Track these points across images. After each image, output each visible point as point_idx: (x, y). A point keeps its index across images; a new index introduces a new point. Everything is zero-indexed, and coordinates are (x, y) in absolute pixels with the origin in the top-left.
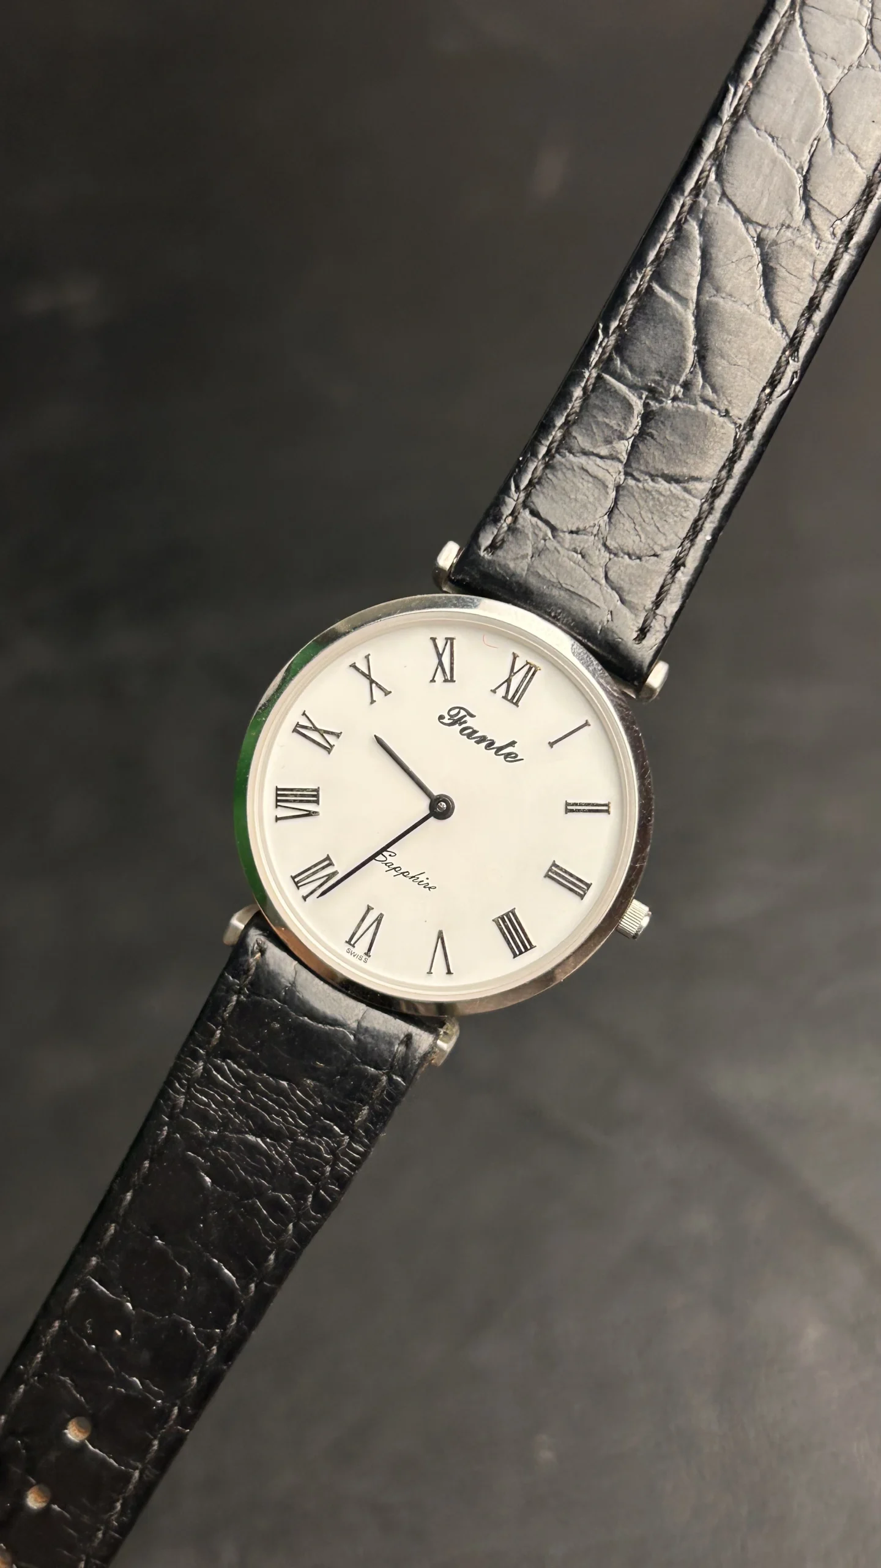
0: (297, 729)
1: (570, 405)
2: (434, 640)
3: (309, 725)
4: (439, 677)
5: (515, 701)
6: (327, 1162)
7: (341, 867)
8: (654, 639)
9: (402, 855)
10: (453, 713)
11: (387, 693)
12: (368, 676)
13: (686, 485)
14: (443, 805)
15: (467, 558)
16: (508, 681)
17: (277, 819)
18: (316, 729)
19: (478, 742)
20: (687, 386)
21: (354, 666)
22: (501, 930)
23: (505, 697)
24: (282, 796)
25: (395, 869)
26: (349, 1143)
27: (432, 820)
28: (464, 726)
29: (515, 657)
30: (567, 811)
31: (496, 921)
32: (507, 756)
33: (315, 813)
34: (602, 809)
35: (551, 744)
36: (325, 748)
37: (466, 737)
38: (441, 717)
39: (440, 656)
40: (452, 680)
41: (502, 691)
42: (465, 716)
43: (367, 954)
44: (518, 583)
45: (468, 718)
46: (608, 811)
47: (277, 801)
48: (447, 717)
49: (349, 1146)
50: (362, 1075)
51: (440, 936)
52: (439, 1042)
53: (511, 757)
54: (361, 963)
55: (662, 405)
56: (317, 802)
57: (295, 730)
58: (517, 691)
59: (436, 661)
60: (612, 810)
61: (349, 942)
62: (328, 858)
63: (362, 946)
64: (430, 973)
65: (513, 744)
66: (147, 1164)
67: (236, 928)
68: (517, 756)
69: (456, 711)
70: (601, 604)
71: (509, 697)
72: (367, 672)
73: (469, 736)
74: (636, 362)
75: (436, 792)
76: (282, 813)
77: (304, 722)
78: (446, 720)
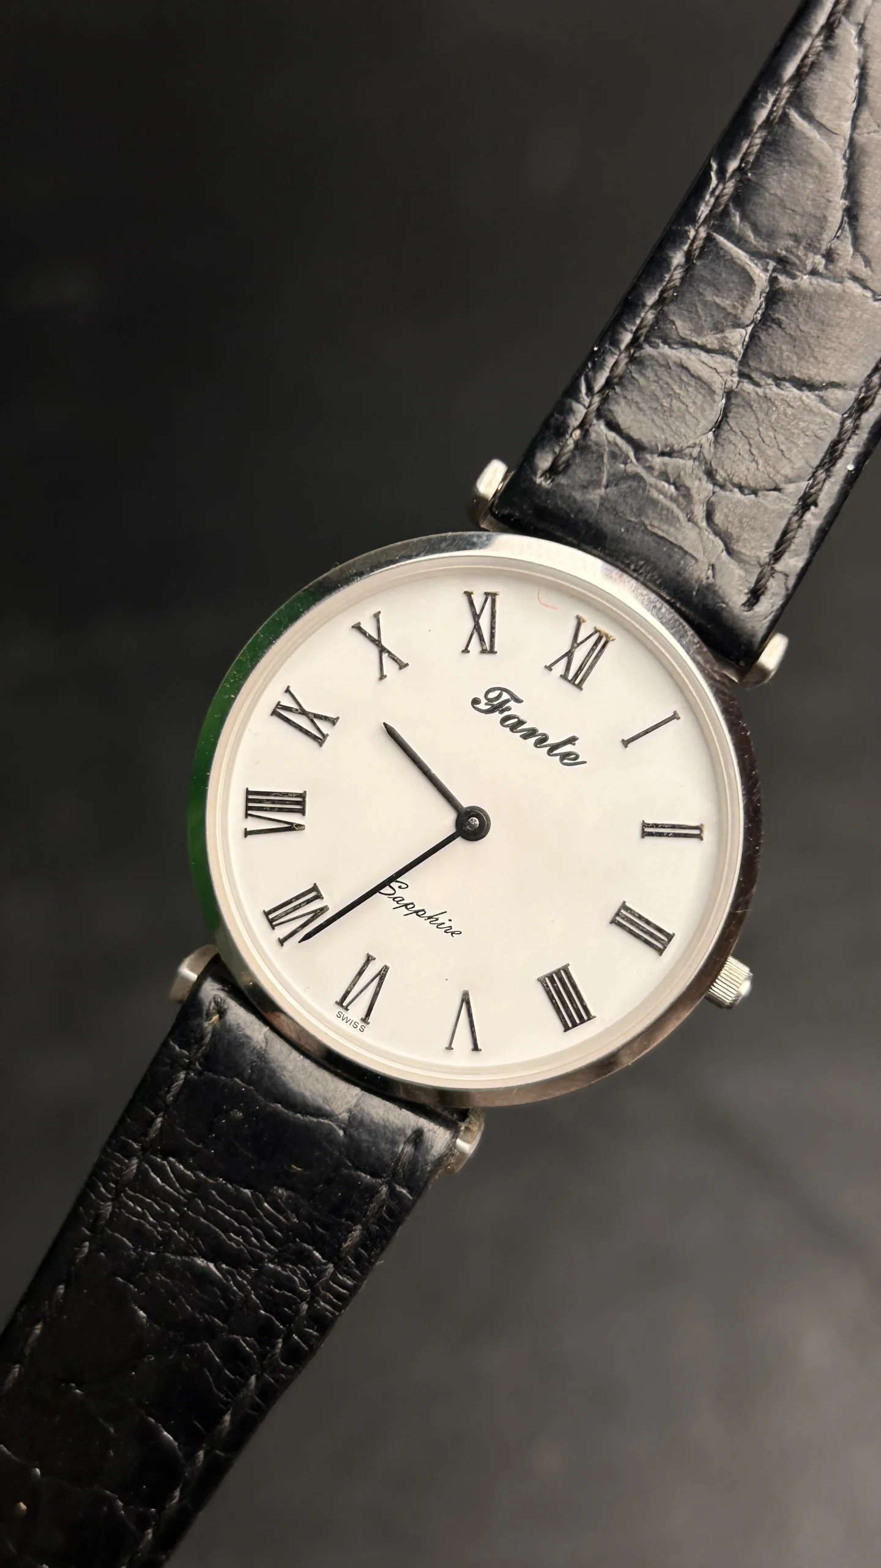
0: (278, 712)
1: (667, 277)
2: (469, 595)
3: (294, 706)
4: (475, 645)
5: (577, 682)
6: (302, 1297)
7: (333, 902)
8: (768, 605)
9: (415, 887)
10: (492, 695)
11: (402, 666)
12: (377, 642)
13: (822, 393)
14: (476, 822)
15: (515, 486)
16: (569, 655)
17: (247, 833)
18: (303, 712)
19: (525, 737)
20: (830, 256)
21: (358, 627)
22: (549, 993)
23: (564, 677)
24: (255, 802)
25: (406, 905)
26: (334, 1274)
27: (459, 841)
28: (506, 713)
29: (579, 622)
30: (645, 834)
31: (542, 981)
32: (564, 756)
33: (298, 827)
34: (694, 833)
35: (626, 743)
36: (315, 738)
37: (508, 729)
38: (475, 701)
39: (476, 617)
40: (492, 651)
41: (560, 667)
42: (507, 701)
43: (365, 1019)
44: (586, 522)
45: (512, 704)
46: (699, 837)
47: (248, 808)
48: (484, 701)
49: (333, 1277)
50: (351, 1184)
51: (466, 1000)
52: (459, 1142)
53: (570, 759)
54: (356, 1032)
55: (795, 281)
56: (302, 812)
57: (274, 713)
58: (580, 669)
59: (470, 624)
60: (705, 835)
61: (340, 1003)
62: (315, 888)
63: (358, 1009)
64: (450, 1048)
65: (572, 740)
66: (61, 1289)
67: (185, 980)
68: (577, 757)
69: (497, 693)
70: (699, 555)
71: (570, 677)
72: (375, 636)
73: (513, 728)
74: (763, 219)
75: (465, 803)
76: (253, 825)
77: (287, 702)
78: (482, 706)
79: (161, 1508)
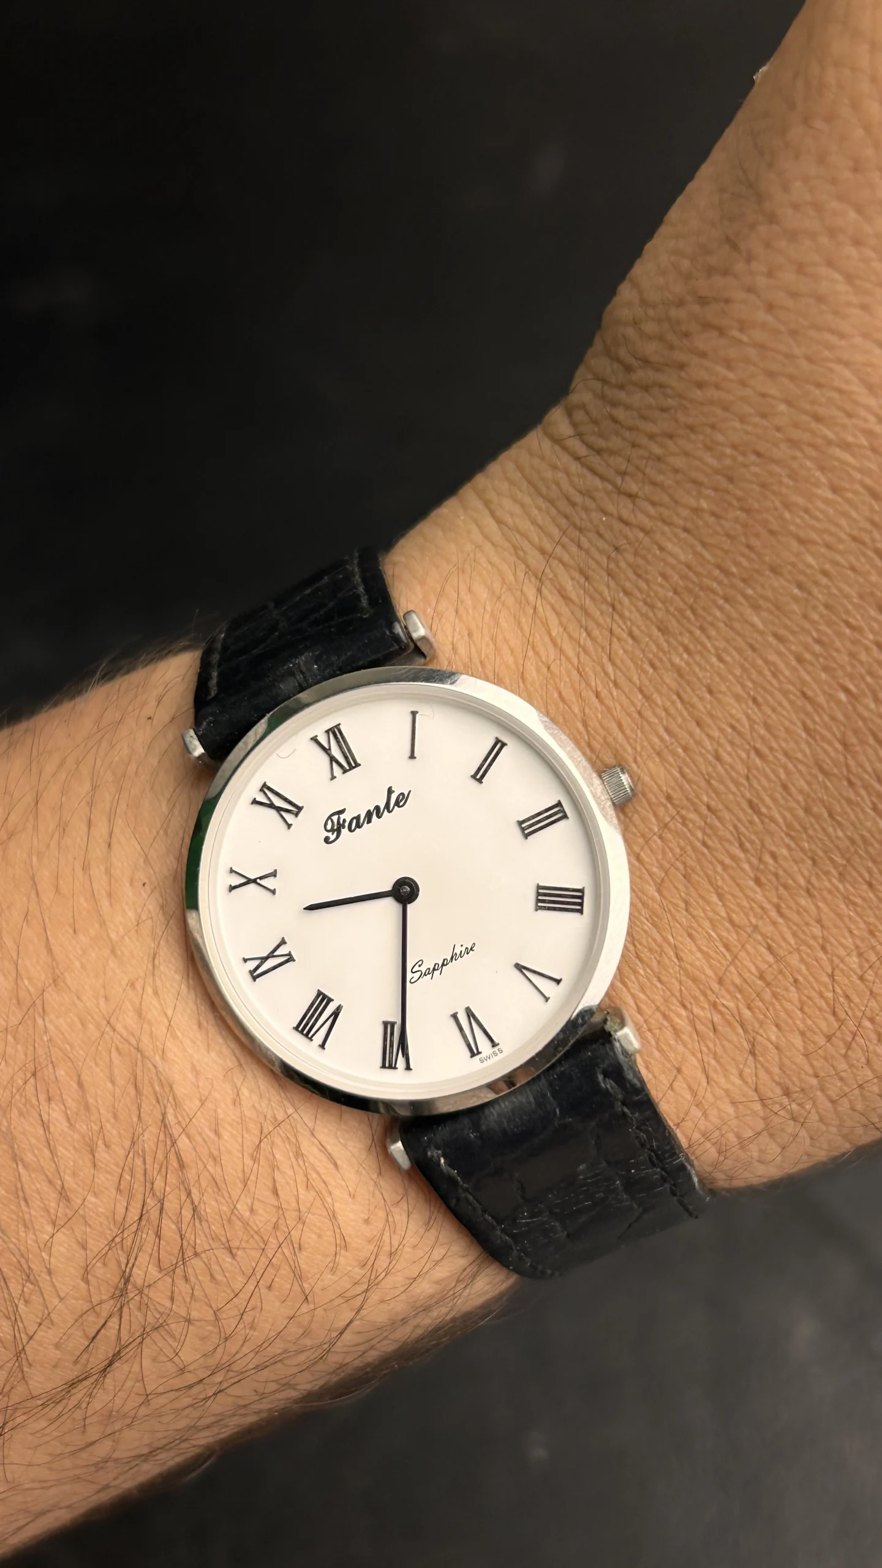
0: (254, 975)
2: (254, 802)
3: (257, 962)
4: (289, 818)
5: (353, 765)
9: (424, 955)
10: (329, 827)
11: (274, 874)
12: (249, 881)
14: (404, 888)
16: (333, 759)
17: (322, 1046)
18: (265, 959)
19: (369, 822)
21: (232, 888)
22: (549, 909)
23: (345, 771)
24: (304, 1028)
25: (434, 969)
27: (410, 907)
28: (347, 824)
29: (315, 740)
30: (480, 781)
31: (538, 908)
32: (397, 804)
33: (339, 1009)
34: (497, 749)
35: (412, 756)
36: (287, 961)
37: (357, 829)
38: (327, 840)
39: (271, 806)
40: (300, 809)
41: (337, 770)
42: (339, 818)
43: (494, 1044)
45: (342, 817)
46: (504, 745)
47: (307, 1035)
48: (330, 834)
51: (520, 968)
53: (402, 800)
54: (500, 1056)
56: (330, 1000)
57: (254, 978)
58: (346, 758)
59: (273, 812)
60: (505, 740)
61: (473, 1055)
62: (383, 1026)
63: (484, 1045)
64: (547, 999)
65: (390, 791)
68: (402, 794)
69: (330, 822)
71: (347, 766)
72: (243, 880)
73: (358, 826)
75: (388, 887)
76: (319, 1038)
77: (252, 965)
78: (332, 837)
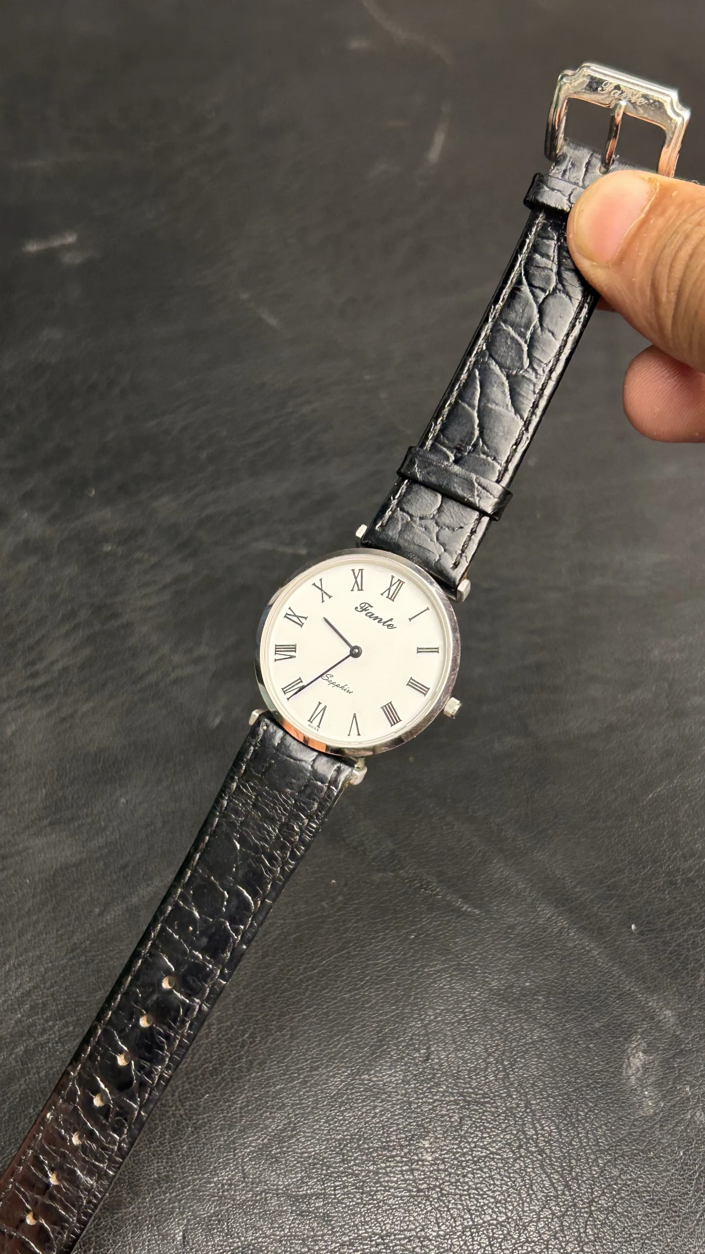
2: (353, 570)
3: (292, 614)
4: (356, 588)
5: (392, 598)
6: (297, 834)
7: (305, 683)
8: (461, 569)
9: (337, 675)
10: (362, 605)
11: (330, 597)
12: (321, 589)
14: (357, 651)
15: (370, 532)
16: (389, 589)
17: (276, 660)
18: (295, 616)
19: (374, 620)
20: (475, 446)
21: (314, 584)
22: (385, 712)
23: (387, 597)
24: (278, 649)
25: (333, 684)
26: (308, 823)
27: (351, 657)
28: (368, 612)
29: (393, 577)
30: (418, 652)
31: (382, 708)
32: (388, 626)
33: (295, 657)
34: (436, 650)
35: (410, 619)
36: (300, 625)
37: (368, 617)
38: (356, 608)
39: (356, 578)
40: (362, 590)
41: (386, 594)
42: (367, 607)
43: (318, 726)
44: (394, 543)
45: (369, 608)
46: (438, 652)
47: (276, 651)
48: (359, 607)
49: (308, 824)
50: (316, 786)
51: (355, 716)
52: (354, 771)
53: (390, 627)
54: (315, 731)
55: (463, 456)
56: (295, 651)
57: (285, 617)
58: (393, 594)
59: (354, 581)
60: (440, 651)
61: (309, 721)
62: (300, 679)
63: (316, 722)
64: (349, 735)
65: (391, 620)
66: (207, 838)
67: (255, 716)
68: (393, 626)
69: (364, 604)
70: (435, 551)
71: (390, 597)
72: (320, 587)
73: (370, 617)
74: (450, 437)
75: (353, 645)
76: (278, 657)
77: (290, 612)
78: (359, 609)
79: (245, 925)
